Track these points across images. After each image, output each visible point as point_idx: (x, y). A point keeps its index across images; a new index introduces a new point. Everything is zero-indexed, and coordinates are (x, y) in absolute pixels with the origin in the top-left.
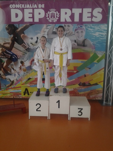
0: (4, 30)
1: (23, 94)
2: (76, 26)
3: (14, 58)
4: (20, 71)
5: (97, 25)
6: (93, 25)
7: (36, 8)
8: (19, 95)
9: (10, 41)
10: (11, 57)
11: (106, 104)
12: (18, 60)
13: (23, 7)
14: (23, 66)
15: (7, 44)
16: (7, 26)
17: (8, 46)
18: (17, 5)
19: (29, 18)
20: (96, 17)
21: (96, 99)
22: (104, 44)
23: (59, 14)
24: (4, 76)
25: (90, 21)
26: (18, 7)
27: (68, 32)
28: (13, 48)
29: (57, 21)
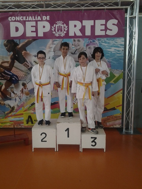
0: (2, 47)
1: (25, 122)
2: (87, 41)
3: (14, 79)
4: (22, 94)
5: (112, 39)
6: (108, 40)
7: (39, 21)
8: (21, 124)
9: (9, 60)
10: (11, 78)
11: (126, 132)
12: (19, 81)
13: (24, 19)
14: (25, 89)
15: (5, 63)
16: (5, 42)
17: (6, 65)
18: (17, 17)
19: (32, 32)
20: (111, 30)
21: (115, 126)
22: (122, 61)
23: (67, 26)
24: (2, 101)
25: (104, 34)
26: (19, 20)
27: (78, 47)
28: (13, 68)
29: (64, 35)
